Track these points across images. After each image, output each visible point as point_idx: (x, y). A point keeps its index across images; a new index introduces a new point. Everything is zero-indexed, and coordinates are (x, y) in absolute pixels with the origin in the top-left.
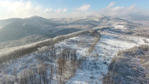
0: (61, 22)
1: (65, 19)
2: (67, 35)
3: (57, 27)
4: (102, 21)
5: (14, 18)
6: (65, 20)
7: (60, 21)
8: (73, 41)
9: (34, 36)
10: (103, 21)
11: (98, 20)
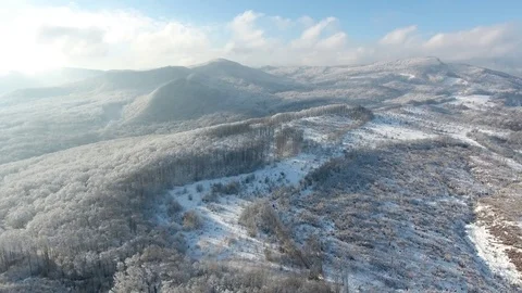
0: (295, 77)
1: (308, 68)
2: (297, 113)
3: (279, 95)
4: (428, 78)
5: (170, 67)
6: (307, 73)
7: (292, 75)
8: (306, 123)
9: (225, 113)
10: (431, 78)
11: (413, 77)
